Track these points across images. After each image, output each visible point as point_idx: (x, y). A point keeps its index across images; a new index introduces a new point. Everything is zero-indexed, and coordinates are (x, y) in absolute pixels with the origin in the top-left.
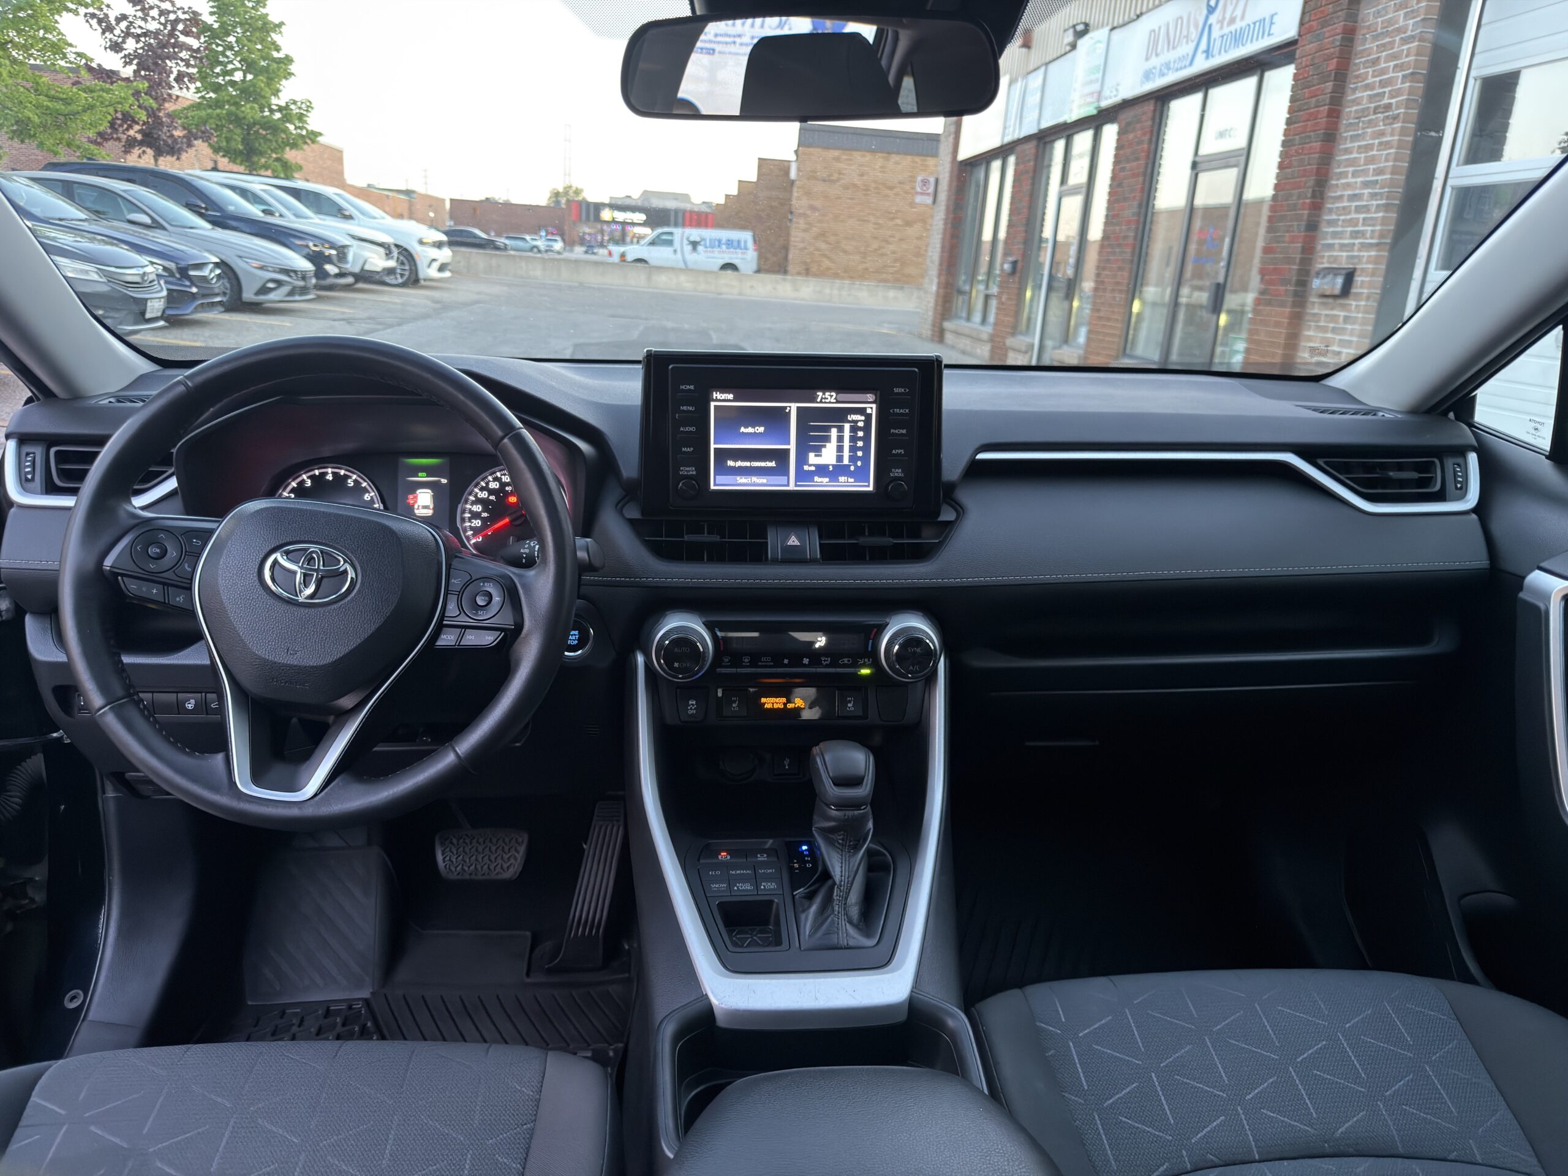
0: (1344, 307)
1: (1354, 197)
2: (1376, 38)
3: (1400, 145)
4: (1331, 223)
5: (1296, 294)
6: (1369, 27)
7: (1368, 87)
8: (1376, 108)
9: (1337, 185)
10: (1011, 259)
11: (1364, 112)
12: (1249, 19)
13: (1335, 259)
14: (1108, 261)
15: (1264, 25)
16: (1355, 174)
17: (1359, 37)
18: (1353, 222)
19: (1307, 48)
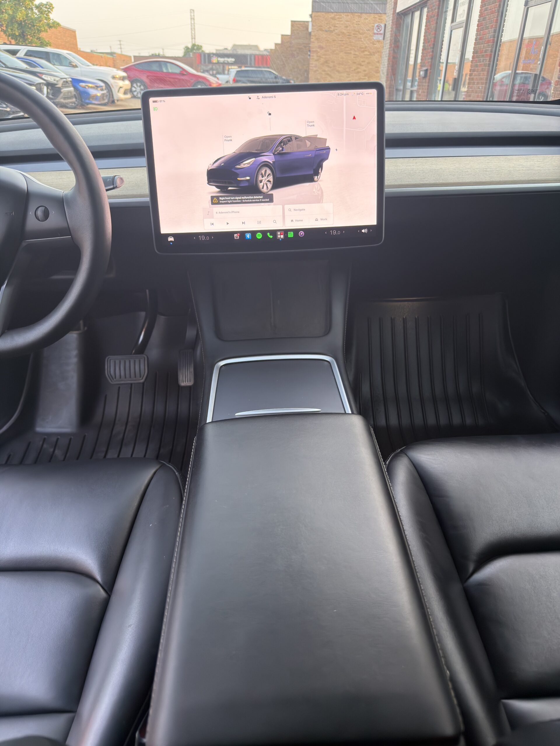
10: (425, 68)
14: (476, 66)
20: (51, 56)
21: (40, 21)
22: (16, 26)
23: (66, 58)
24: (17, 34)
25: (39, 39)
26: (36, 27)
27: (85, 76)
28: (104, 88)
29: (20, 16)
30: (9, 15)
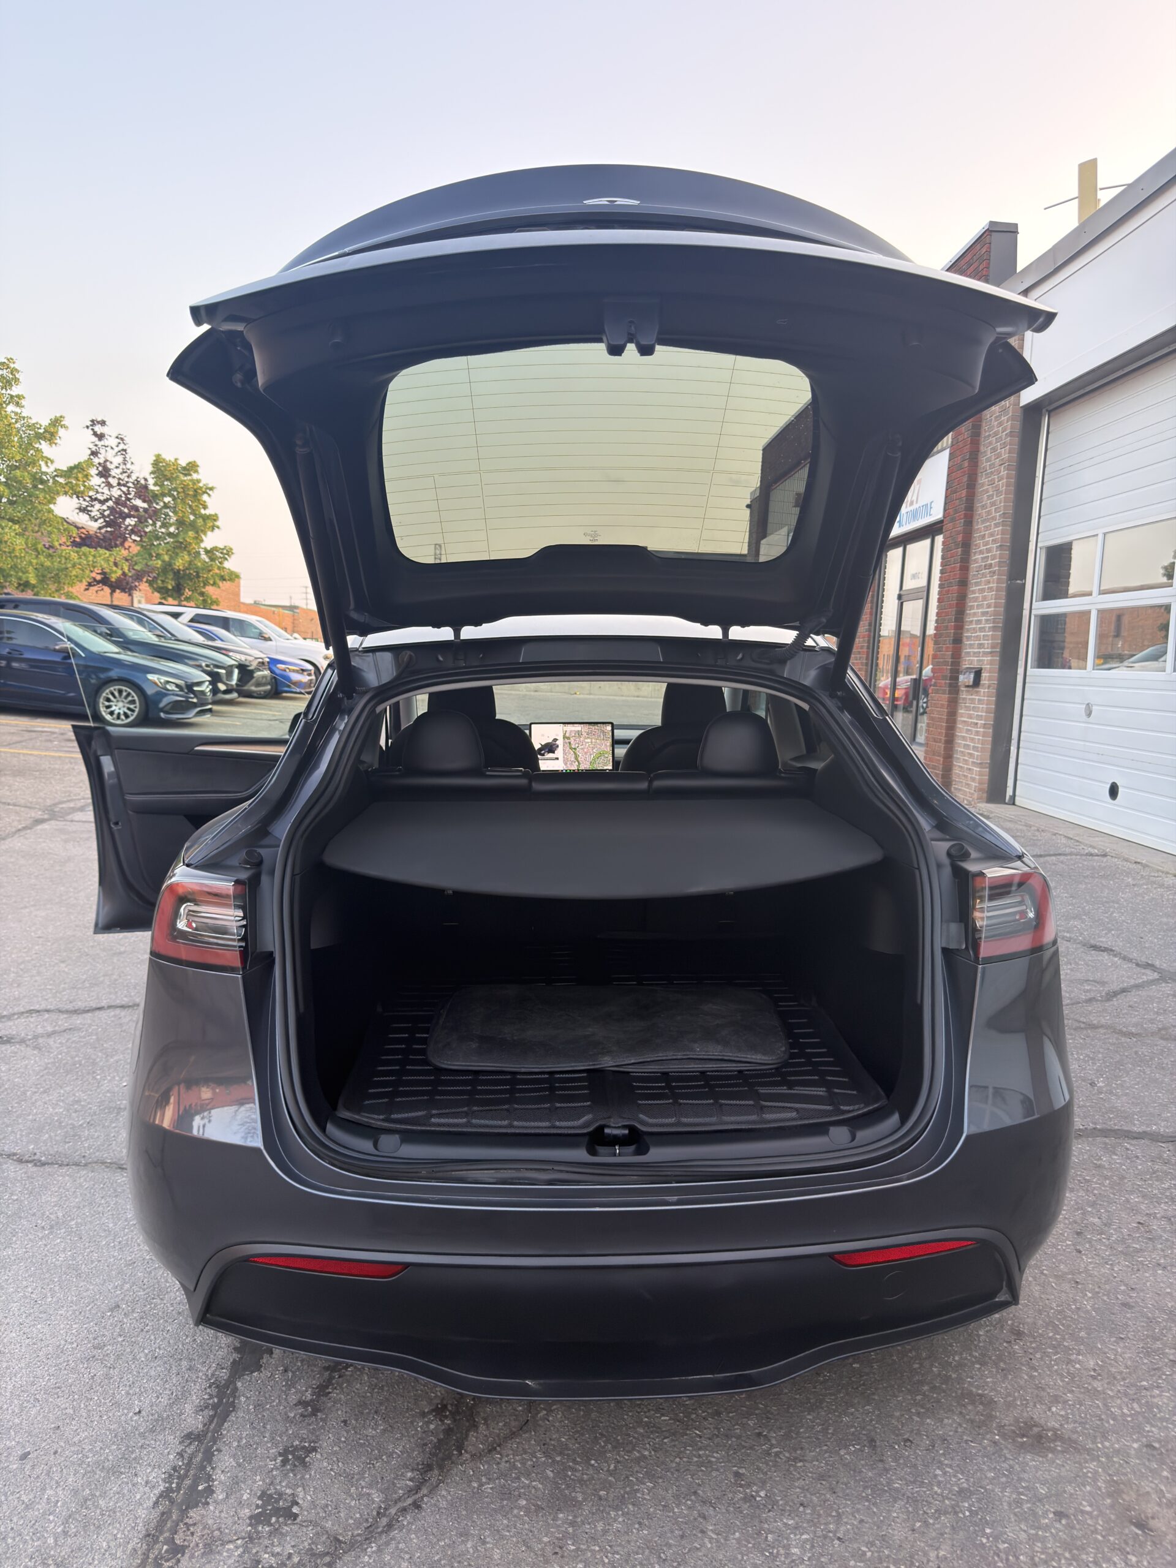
0: (977, 692)
1: (979, 622)
2: (983, 522)
3: (998, 589)
4: (968, 638)
5: (950, 685)
6: (979, 514)
7: (981, 552)
8: (985, 566)
9: (970, 614)
11: (979, 569)
12: (920, 504)
13: (971, 662)
15: (927, 507)
16: (978, 607)
17: (975, 520)
18: (978, 638)
19: (948, 526)
20: (231, 623)
21: (210, 571)
22: (171, 577)
23: (251, 625)
24: (170, 587)
25: (202, 594)
26: (201, 579)
27: (282, 653)
28: (313, 672)
29: (179, 563)
30: (163, 561)
